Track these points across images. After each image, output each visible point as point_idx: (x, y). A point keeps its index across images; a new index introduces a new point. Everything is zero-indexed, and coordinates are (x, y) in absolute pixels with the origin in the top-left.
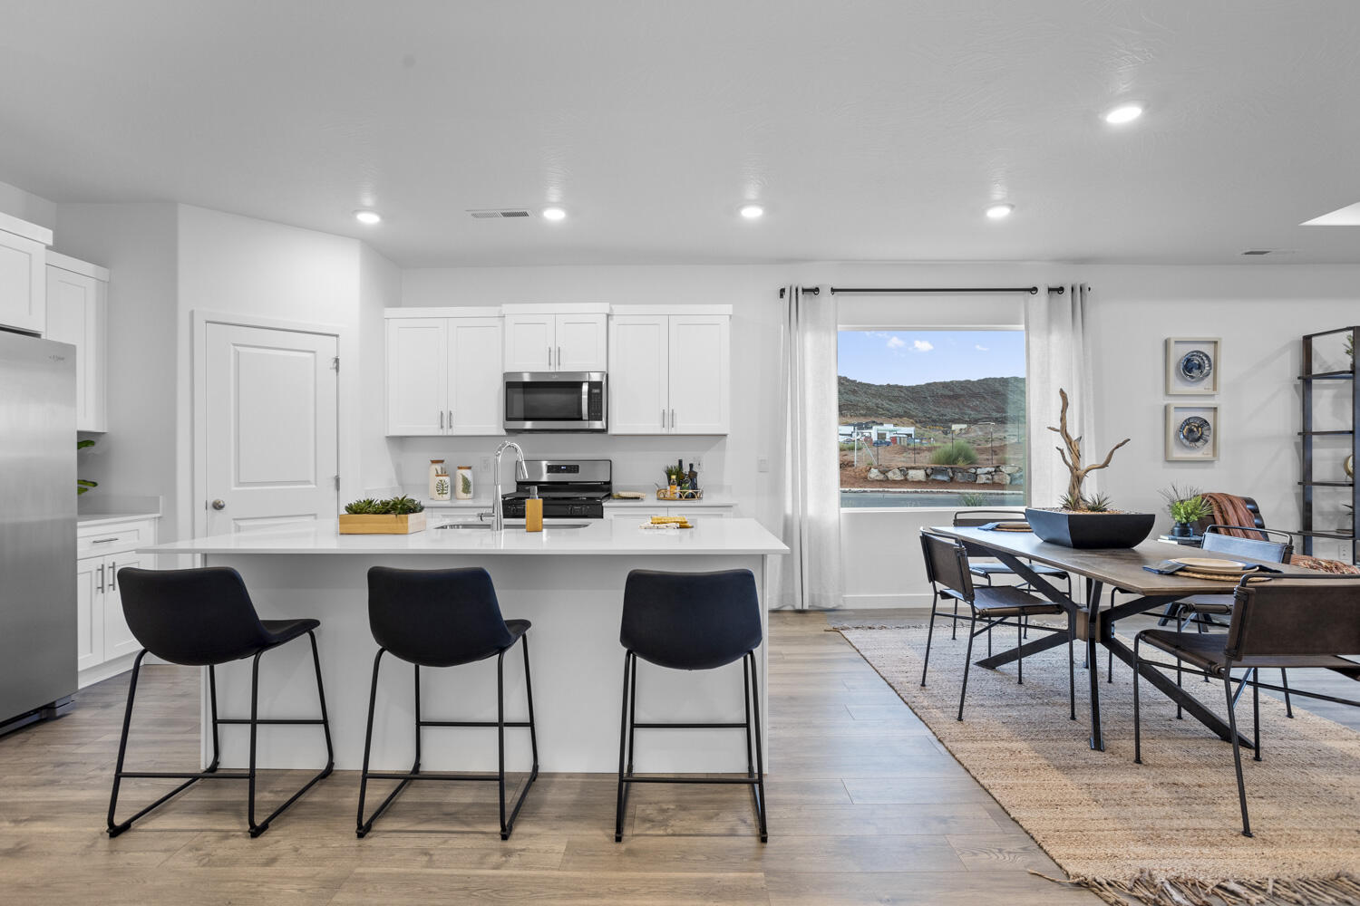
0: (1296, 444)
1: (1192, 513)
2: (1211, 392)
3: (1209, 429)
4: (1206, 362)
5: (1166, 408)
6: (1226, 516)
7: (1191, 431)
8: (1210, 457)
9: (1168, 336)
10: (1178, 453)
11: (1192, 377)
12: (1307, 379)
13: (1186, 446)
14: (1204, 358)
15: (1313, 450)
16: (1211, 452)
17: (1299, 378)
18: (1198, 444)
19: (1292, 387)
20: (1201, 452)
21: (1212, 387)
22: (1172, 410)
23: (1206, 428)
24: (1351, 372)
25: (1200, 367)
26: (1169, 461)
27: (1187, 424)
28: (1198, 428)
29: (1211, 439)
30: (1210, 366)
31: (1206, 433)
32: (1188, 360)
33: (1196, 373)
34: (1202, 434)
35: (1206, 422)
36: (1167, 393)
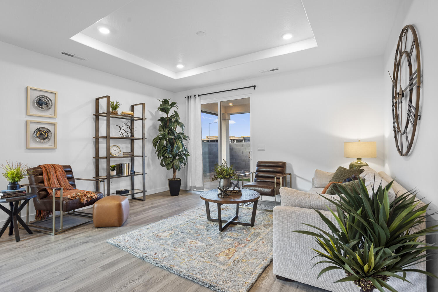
0: (93, 142)
1: (16, 176)
2: (53, 116)
3: (51, 134)
4: (50, 102)
5: (26, 122)
6: (49, 175)
7: (41, 134)
8: (53, 146)
9: (27, 86)
10: (33, 145)
11: (42, 108)
12: (97, 115)
13: (38, 142)
14: (49, 100)
15: (99, 145)
16: (53, 145)
17: (94, 115)
18: (45, 141)
19: (92, 118)
20: (47, 145)
21: (54, 114)
22: (29, 123)
23: (50, 133)
24: (106, 113)
25: (46, 104)
26: (28, 149)
27: (39, 131)
28: (45, 133)
29: (52, 139)
30: (52, 104)
31: (50, 135)
32: (40, 100)
33: (44, 106)
34: (48, 136)
35: (49, 130)
36: (27, 114)
